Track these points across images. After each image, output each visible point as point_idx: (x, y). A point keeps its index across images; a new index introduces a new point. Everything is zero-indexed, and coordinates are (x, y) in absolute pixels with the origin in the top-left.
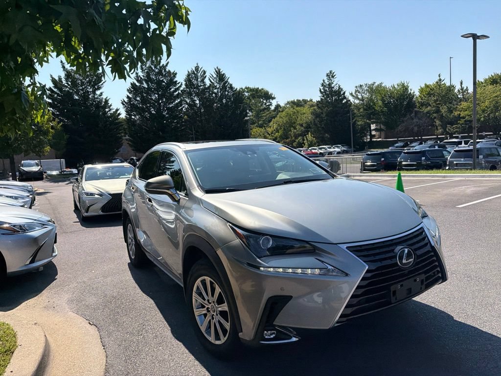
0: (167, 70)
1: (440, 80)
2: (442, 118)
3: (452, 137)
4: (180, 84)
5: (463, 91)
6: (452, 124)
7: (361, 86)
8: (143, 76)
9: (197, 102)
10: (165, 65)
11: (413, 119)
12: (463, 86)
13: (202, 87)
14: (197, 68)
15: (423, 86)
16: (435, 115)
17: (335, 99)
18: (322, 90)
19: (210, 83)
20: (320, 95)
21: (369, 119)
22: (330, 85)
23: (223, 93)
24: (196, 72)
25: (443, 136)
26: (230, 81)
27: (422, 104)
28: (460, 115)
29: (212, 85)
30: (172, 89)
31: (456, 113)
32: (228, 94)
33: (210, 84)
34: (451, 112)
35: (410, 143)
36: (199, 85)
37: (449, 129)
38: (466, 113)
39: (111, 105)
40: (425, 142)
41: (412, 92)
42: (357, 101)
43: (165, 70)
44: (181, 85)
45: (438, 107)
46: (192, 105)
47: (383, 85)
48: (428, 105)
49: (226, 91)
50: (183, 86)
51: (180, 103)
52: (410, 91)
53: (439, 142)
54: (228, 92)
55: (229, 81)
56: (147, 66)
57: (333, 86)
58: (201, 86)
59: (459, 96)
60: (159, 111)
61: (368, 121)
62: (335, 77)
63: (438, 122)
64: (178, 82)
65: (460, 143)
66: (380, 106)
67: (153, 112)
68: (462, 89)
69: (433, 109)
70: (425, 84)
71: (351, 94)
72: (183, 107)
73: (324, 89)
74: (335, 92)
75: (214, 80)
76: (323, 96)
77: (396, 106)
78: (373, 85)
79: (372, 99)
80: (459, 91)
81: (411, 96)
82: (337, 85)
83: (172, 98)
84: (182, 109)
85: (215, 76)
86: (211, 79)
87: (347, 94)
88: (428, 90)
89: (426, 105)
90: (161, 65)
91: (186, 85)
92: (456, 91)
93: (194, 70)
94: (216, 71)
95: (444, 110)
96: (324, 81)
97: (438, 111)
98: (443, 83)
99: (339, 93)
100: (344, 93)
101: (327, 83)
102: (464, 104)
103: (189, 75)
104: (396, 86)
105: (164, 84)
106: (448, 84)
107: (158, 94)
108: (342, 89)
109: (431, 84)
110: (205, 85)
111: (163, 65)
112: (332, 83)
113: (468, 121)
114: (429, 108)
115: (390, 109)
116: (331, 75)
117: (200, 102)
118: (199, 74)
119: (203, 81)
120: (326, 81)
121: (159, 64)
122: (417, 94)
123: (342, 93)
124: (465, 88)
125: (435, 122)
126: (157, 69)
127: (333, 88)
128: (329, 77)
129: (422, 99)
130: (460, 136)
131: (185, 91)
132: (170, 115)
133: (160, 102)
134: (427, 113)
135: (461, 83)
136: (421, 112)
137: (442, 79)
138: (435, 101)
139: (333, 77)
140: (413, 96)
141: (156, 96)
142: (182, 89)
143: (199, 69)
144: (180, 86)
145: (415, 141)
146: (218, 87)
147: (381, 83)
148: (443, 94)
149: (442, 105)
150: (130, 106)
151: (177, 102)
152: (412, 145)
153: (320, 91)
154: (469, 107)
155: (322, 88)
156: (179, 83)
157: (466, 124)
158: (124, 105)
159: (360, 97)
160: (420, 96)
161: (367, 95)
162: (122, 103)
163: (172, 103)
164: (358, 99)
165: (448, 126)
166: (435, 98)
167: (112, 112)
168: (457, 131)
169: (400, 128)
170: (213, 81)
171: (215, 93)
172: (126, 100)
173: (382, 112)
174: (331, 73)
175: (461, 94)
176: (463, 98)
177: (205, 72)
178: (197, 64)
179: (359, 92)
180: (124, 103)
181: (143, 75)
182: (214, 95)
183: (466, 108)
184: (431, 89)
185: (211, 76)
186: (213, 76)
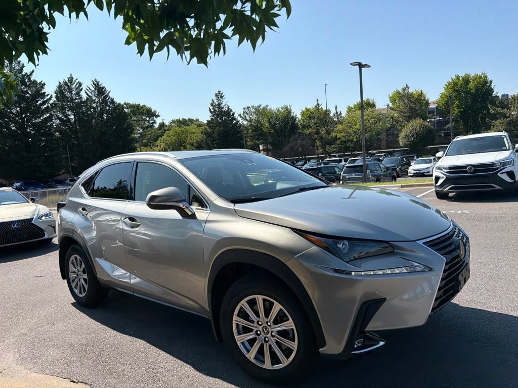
0: (32, 79)
1: (318, 104)
2: (321, 139)
3: (331, 157)
4: (49, 97)
5: (338, 115)
6: (330, 144)
7: (248, 108)
9: (72, 117)
10: (29, 73)
11: (297, 140)
12: (337, 110)
13: (77, 101)
14: (71, 79)
15: (304, 109)
16: (315, 136)
17: (225, 120)
18: (212, 110)
19: (87, 96)
20: (210, 114)
21: (258, 139)
22: (219, 105)
23: (102, 108)
24: (69, 84)
25: (323, 155)
27: (304, 127)
28: (337, 136)
29: (89, 99)
30: (39, 102)
31: (334, 135)
32: (109, 109)
33: (87, 98)
34: (329, 134)
35: (296, 162)
36: (74, 98)
37: (328, 149)
38: (342, 134)
40: (309, 161)
41: (294, 115)
42: (245, 123)
43: (29, 79)
44: (51, 97)
45: (318, 129)
46: (65, 122)
47: (268, 108)
48: (309, 127)
49: (107, 105)
50: (54, 99)
51: (50, 119)
52: (292, 114)
53: (320, 161)
54: (110, 107)
55: (110, 95)
57: (222, 106)
58: (76, 99)
59: (335, 120)
60: (21, 126)
61: (257, 142)
62: (224, 97)
63: (318, 143)
64: (46, 94)
65: (341, 161)
66: (267, 128)
67: (13, 128)
68: (337, 113)
69: (314, 131)
70: (306, 108)
71: (240, 115)
72: (54, 123)
73: (213, 109)
74: (225, 112)
76: (213, 116)
77: (281, 128)
78: (259, 107)
79: (259, 120)
80: (334, 115)
81: (294, 119)
82: (226, 106)
83: (38, 112)
84: (52, 125)
85: (93, 89)
86: (87, 92)
87: (236, 115)
88: (309, 113)
89: (307, 127)
90: (24, 73)
91: (57, 97)
92: (332, 115)
93: (67, 81)
94: (94, 84)
95: (323, 132)
96: (213, 101)
97: (318, 133)
98: (320, 107)
99: (228, 113)
100: (234, 114)
101: (217, 103)
102: (340, 127)
103: (60, 87)
104: (280, 109)
105: (28, 95)
106: (324, 109)
107: (20, 107)
108: (231, 110)
109: (311, 108)
110: (81, 98)
111: (26, 73)
112: (222, 103)
113: (344, 141)
114: (310, 130)
115: (276, 131)
116: (219, 96)
117: (75, 117)
118: (73, 86)
119: (78, 94)
120: (215, 101)
121: (21, 72)
122: (299, 117)
123: (231, 113)
124: (339, 112)
125: (316, 143)
127: (223, 108)
128: (218, 98)
129: (303, 122)
130: (337, 156)
131: (56, 104)
132: (37, 132)
133: (23, 116)
134: (310, 134)
135: (336, 108)
136: (303, 133)
137: (320, 104)
138: (315, 124)
139: (222, 97)
140: (296, 119)
141: (18, 109)
142: (51, 102)
143: (74, 81)
144: (50, 99)
145: (301, 160)
146: (97, 101)
147: (267, 106)
148: (322, 117)
149: (321, 128)
151: (45, 116)
152: (298, 164)
153: (210, 110)
154: (344, 130)
155: (211, 107)
156: (48, 95)
157: (341, 144)
159: (248, 118)
160: (301, 119)
161: (254, 117)
163: (39, 117)
164: (247, 120)
165: (327, 146)
166: (315, 121)
168: (335, 151)
169: (286, 148)
170: (90, 94)
171: (94, 108)
173: (269, 133)
174: (219, 93)
175: (336, 118)
176: (338, 121)
177: (80, 84)
178: (71, 75)
179: (247, 114)
182: (92, 110)
183: (341, 130)
184: (311, 113)
185: (88, 89)
186: (90, 89)
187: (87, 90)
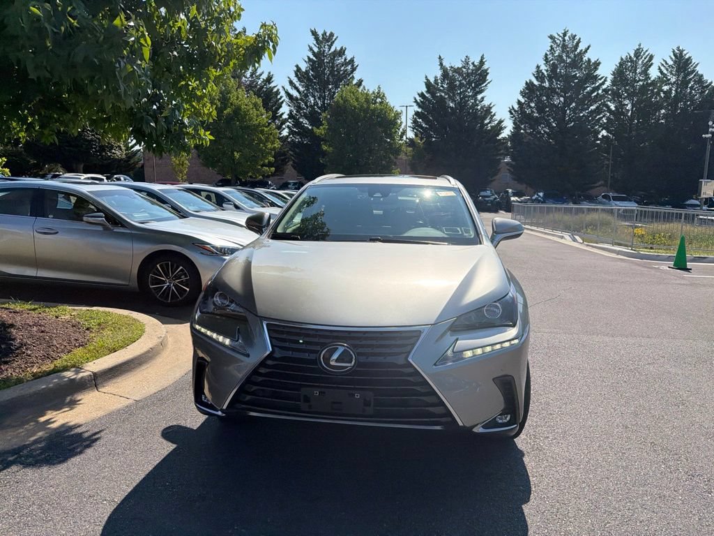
0: (585, 59)
4: (603, 80)
8: (547, 71)
9: (628, 107)
10: (585, 49)
13: (640, 83)
14: (638, 53)
19: (659, 74)
23: (680, 91)
24: (634, 59)
26: (700, 70)
29: (662, 77)
30: (588, 89)
32: (690, 93)
33: (658, 77)
36: (637, 79)
39: (494, 115)
43: (582, 59)
44: (605, 80)
50: (608, 83)
51: (598, 111)
54: (692, 89)
55: (698, 69)
56: (556, 55)
58: (640, 80)
64: (599, 77)
67: (552, 124)
72: (602, 116)
75: (667, 70)
84: (600, 119)
85: (671, 63)
86: (662, 68)
90: (578, 51)
91: (613, 80)
93: (632, 56)
94: (675, 55)
103: (621, 65)
105: (576, 80)
107: (564, 96)
110: (649, 78)
111: (581, 51)
117: (632, 108)
118: (640, 62)
119: (645, 72)
121: (575, 50)
126: (569, 57)
131: (609, 90)
133: (567, 108)
141: (562, 99)
142: (604, 87)
143: (642, 54)
144: (603, 83)
146: (673, 80)
150: (521, 115)
151: (592, 108)
156: (602, 78)
158: (511, 113)
162: (510, 112)
163: (585, 110)
167: (493, 124)
170: (665, 72)
172: (516, 107)
177: (651, 57)
178: (639, 45)
180: (513, 111)
181: (546, 68)
182: (662, 95)
185: (664, 63)
186: (666, 63)
187: (663, 65)
